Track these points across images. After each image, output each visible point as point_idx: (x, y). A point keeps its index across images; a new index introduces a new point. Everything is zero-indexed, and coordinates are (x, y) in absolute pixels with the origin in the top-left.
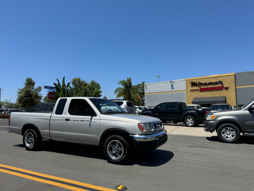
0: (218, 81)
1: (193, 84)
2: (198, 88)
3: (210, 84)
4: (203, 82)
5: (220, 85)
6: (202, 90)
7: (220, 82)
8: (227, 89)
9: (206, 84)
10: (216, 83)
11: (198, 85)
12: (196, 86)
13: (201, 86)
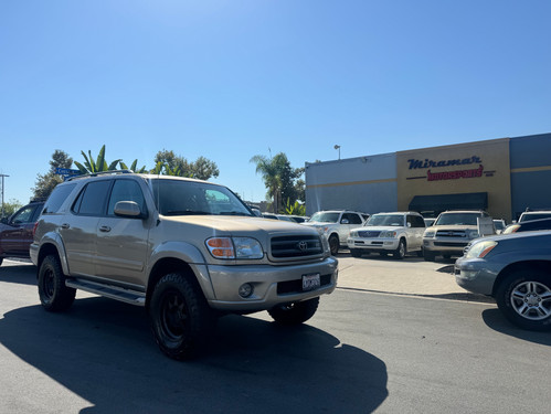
0: (470, 156)
1: (415, 164)
2: (423, 172)
3: (452, 163)
4: (437, 159)
5: (475, 166)
6: (432, 177)
7: (476, 160)
8: (490, 174)
9: (442, 164)
10: (466, 161)
11: (425, 166)
12: (420, 167)
13: (431, 168)
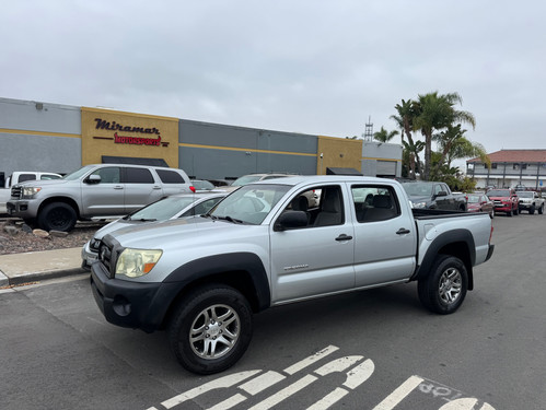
0: (151, 127)
1: (102, 124)
2: (110, 134)
3: (137, 130)
4: (124, 124)
5: (154, 136)
6: (119, 140)
7: (155, 131)
8: (165, 145)
9: (128, 129)
10: (148, 131)
11: (112, 128)
12: (107, 128)
13: (118, 131)
